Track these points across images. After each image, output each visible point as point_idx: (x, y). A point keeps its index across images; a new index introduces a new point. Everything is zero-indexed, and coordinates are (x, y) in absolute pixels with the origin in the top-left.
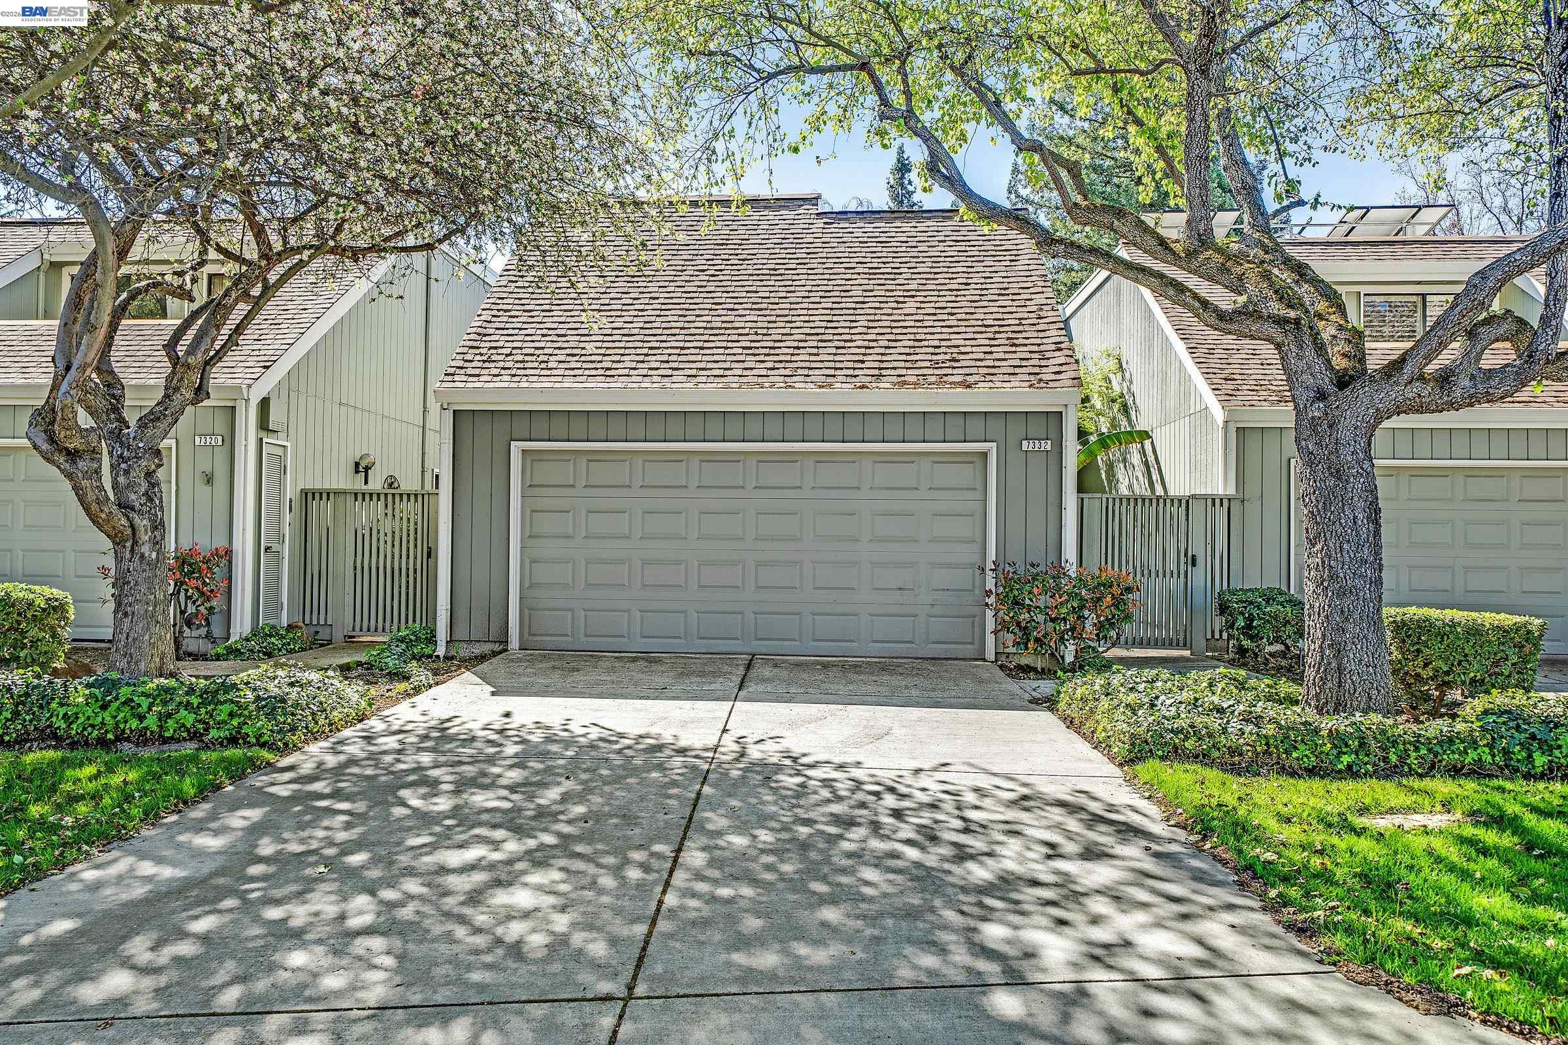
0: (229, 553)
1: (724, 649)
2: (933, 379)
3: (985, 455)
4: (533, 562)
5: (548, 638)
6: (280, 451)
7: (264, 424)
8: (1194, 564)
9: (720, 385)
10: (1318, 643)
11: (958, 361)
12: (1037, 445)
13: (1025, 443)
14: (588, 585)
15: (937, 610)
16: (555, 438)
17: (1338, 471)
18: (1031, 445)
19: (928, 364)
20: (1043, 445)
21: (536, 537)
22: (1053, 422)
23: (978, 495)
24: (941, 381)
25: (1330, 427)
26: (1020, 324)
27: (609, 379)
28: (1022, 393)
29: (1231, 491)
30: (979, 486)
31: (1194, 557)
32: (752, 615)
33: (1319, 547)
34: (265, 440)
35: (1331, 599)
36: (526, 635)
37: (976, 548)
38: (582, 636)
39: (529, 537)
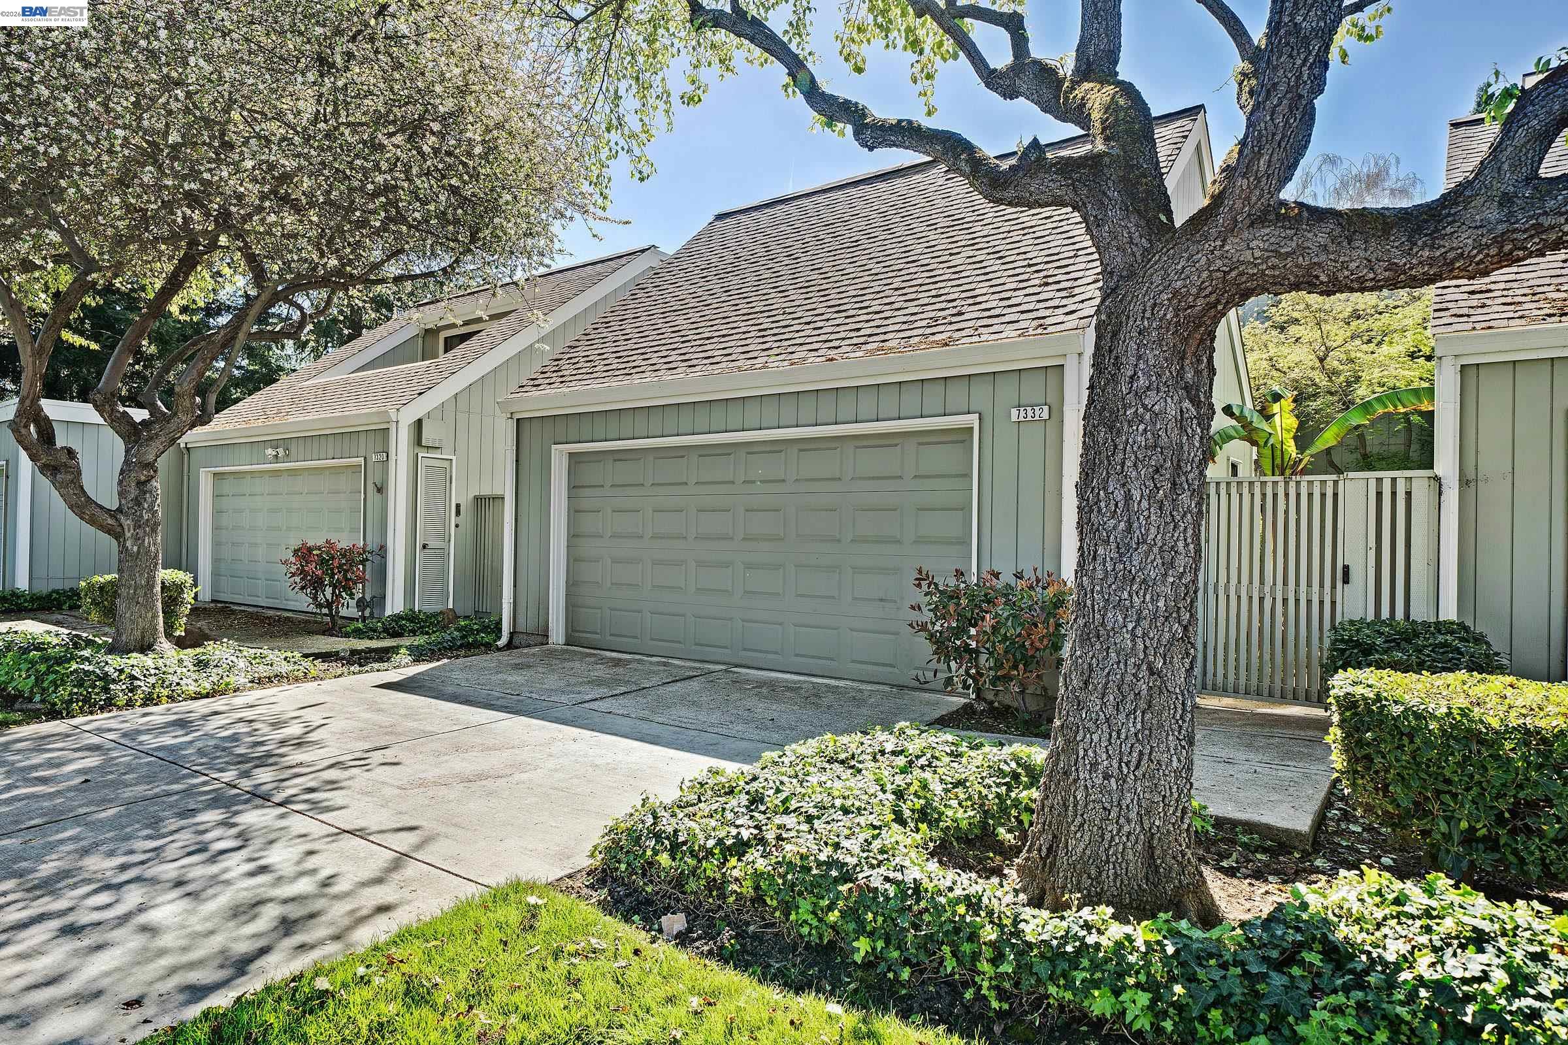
0: (383, 548)
6: (446, 464)
7: (418, 441)
8: (1346, 580)
12: (1030, 413)
18: (1022, 414)
20: (1037, 413)
31: (1346, 569)
34: (420, 455)
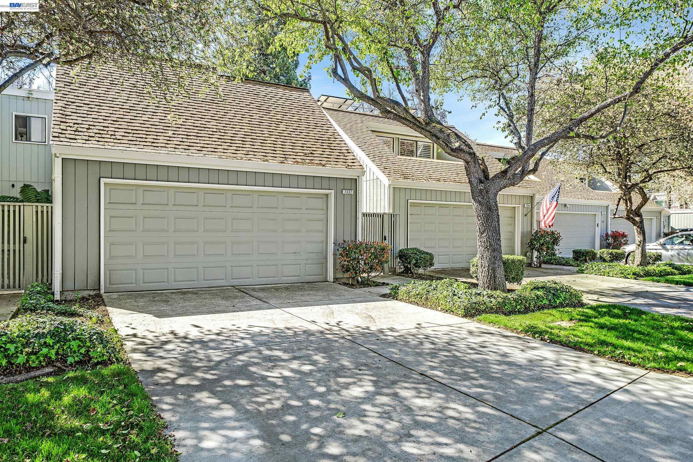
1: (216, 285)
2: (308, 161)
3: (327, 195)
4: (112, 244)
5: (121, 286)
9: (217, 156)
10: (486, 268)
11: (314, 154)
13: (344, 191)
14: (144, 256)
15: (310, 261)
16: (127, 177)
17: (490, 208)
19: (303, 154)
21: (112, 231)
22: (353, 182)
23: (324, 212)
24: (311, 162)
25: (487, 193)
26: (329, 140)
27: (156, 148)
28: (342, 170)
29: (391, 211)
30: (325, 208)
32: (230, 268)
33: (485, 235)
35: (491, 253)
36: (108, 285)
37: (324, 235)
38: (141, 283)
39: (110, 230)
